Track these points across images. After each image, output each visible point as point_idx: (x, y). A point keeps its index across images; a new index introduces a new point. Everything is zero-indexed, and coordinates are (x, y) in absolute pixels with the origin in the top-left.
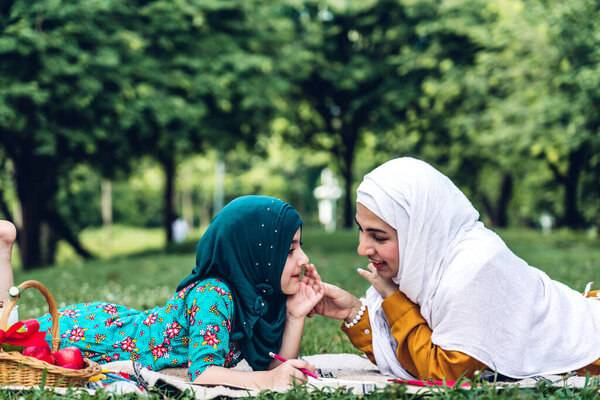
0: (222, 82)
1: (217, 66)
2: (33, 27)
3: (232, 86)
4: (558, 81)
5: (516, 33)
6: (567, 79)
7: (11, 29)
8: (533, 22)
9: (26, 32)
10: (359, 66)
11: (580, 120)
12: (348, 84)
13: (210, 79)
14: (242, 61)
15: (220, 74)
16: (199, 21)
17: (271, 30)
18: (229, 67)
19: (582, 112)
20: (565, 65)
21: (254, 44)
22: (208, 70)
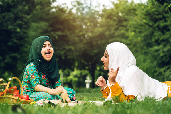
0: (63, 52)
1: (61, 49)
2: (17, 39)
3: (65, 53)
4: (143, 51)
5: (133, 40)
6: (146, 51)
7: (12, 40)
8: (137, 37)
9: (15, 41)
10: (95, 50)
11: (149, 60)
12: (93, 54)
13: (60, 52)
14: (67, 47)
15: (62, 50)
16: (57, 38)
17: (74, 40)
18: (64, 49)
19: (149, 58)
20: (145, 47)
21: (70, 43)
22: (59, 50)
